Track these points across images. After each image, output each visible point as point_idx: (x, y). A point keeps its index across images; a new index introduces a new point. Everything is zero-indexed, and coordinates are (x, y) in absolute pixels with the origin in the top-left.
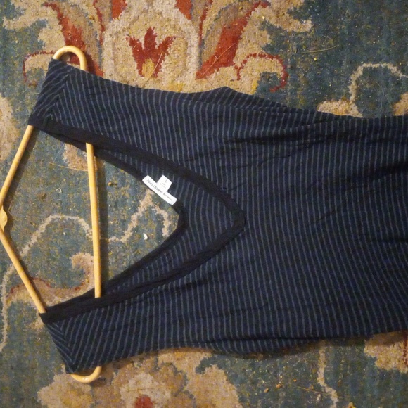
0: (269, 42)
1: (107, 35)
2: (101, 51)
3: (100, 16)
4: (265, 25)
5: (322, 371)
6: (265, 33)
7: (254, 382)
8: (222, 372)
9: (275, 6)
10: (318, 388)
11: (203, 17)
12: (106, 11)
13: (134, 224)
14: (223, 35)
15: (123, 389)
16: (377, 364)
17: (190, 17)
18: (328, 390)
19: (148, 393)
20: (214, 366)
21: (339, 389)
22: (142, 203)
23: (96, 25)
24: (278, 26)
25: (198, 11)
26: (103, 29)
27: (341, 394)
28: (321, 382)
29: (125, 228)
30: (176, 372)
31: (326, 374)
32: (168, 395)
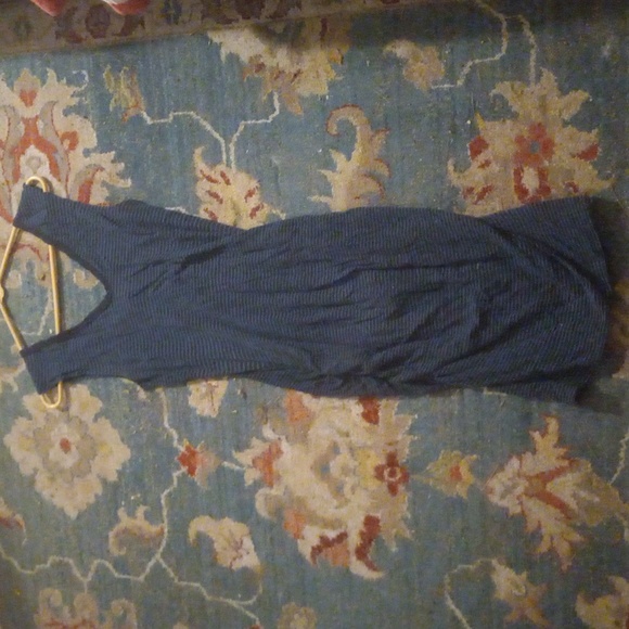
0: (108, 195)
1: (12, 194)
2: (11, 206)
3: (8, 182)
4: (104, 184)
5: (166, 419)
6: (105, 189)
7: (128, 427)
8: (108, 421)
9: (108, 170)
10: (165, 429)
11: (67, 180)
12: (10, 179)
13: (43, 323)
14: (80, 191)
15: (52, 434)
16: (198, 412)
17: (59, 180)
18: (171, 430)
19: (66, 436)
20: (103, 418)
21: (177, 429)
22: (46, 308)
23: (6, 189)
24: (111, 183)
25: (63, 176)
26: (10, 191)
27: (179, 433)
28: (166, 425)
29: (39, 327)
30: (81, 422)
31: (169, 420)
32: (78, 437)
